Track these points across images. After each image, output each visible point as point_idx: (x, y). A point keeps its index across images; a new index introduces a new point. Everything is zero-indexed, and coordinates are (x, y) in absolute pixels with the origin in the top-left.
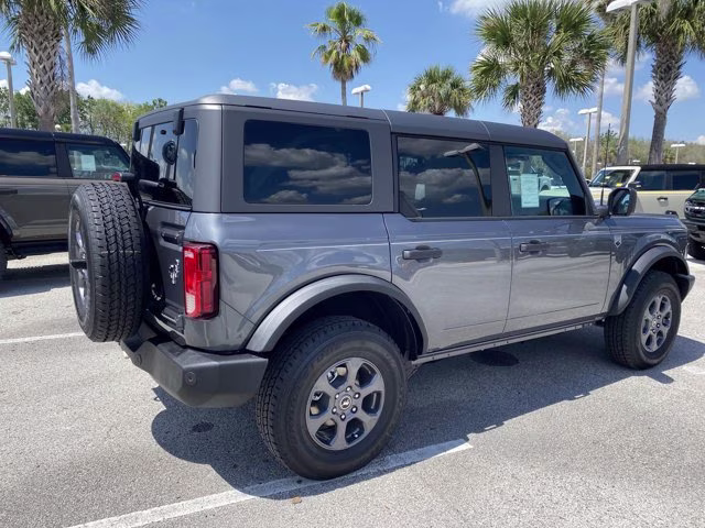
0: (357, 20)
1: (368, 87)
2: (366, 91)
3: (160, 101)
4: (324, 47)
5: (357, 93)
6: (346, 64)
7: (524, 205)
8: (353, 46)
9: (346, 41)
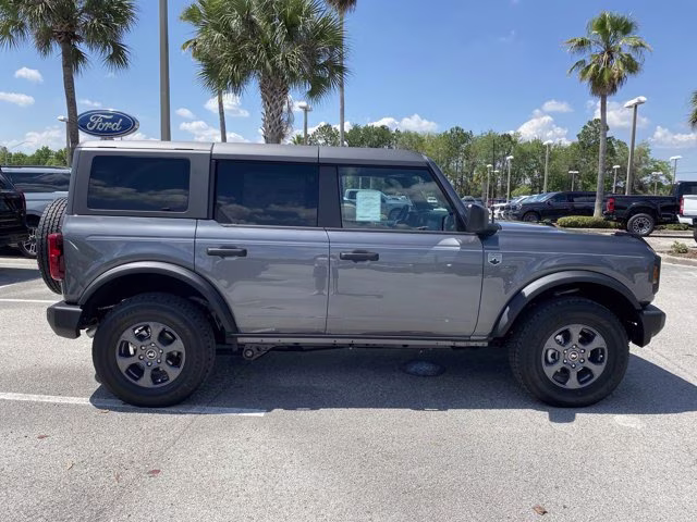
0: (625, 28)
1: (643, 99)
2: (641, 103)
3: (457, 128)
4: (583, 62)
5: (630, 107)
6: (606, 78)
7: (358, 219)
8: (617, 56)
9: (609, 53)
